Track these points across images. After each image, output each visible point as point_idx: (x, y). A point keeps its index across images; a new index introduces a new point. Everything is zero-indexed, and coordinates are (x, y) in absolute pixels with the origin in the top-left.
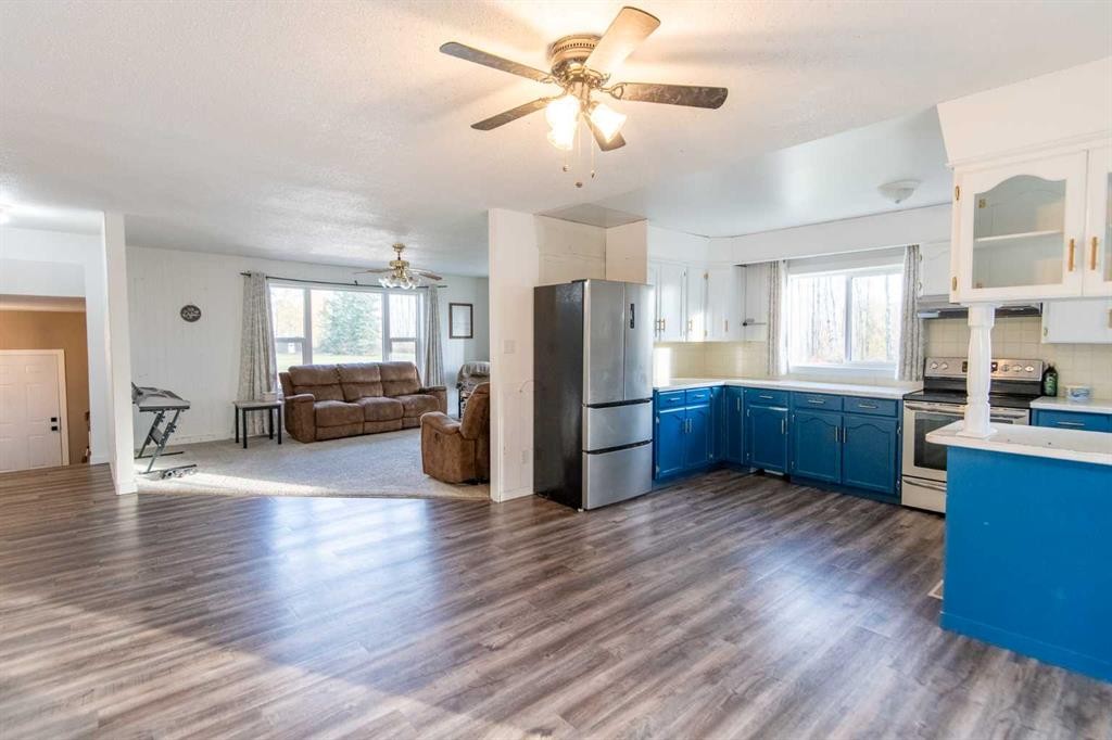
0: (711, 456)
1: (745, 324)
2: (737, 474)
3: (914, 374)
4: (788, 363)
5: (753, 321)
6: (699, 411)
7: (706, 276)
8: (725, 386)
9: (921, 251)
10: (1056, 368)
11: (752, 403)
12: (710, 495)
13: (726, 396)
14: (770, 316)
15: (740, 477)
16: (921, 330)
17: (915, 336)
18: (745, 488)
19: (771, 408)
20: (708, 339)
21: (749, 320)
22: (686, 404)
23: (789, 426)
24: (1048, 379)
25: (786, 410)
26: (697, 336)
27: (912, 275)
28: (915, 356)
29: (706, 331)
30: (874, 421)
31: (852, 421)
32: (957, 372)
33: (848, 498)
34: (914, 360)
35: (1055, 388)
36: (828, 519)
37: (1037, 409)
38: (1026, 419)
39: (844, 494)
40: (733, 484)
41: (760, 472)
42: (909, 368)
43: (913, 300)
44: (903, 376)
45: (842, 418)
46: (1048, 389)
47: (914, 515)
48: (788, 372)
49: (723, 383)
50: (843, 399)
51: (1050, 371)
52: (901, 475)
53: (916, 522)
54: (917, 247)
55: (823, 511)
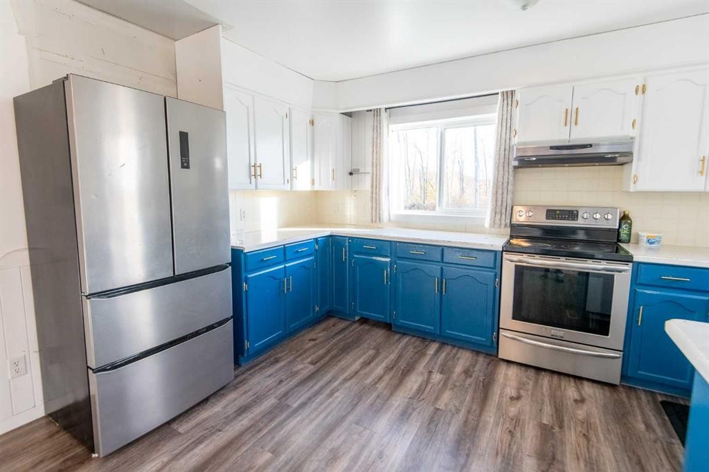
0: (317, 309)
1: (351, 174)
3: (503, 222)
4: (389, 211)
5: (358, 170)
6: (302, 266)
7: (312, 123)
8: (330, 236)
9: (518, 96)
10: (630, 216)
11: (357, 253)
12: (308, 371)
13: (332, 247)
14: (373, 167)
16: (511, 178)
17: (505, 185)
18: (346, 349)
19: (374, 258)
20: (317, 188)
21: (355, 170)
22: (286, 261)
23: (393, 277)
24: (624, 227)
25: (388, 260)
26: (303, 184)
27: (507, 125)
28: (505, 205)
29: (313, 180)
30: (471, 272)
31: (451, 271)
32: (541, 220)
33: (447, 349)
34: (503, 207)
35: (629, 235)
36: (437, 399)
37: (639, 263)
38: (630, 273)
39: (443, 344)
40: (335, 344)
41: (364, 321)
42: (498, 216)
43: (504, 149)
44: (493, 224)
45: (442, 269)
46: (623, 236)
47: (513, 372)
48: (390, 220)
49: (328, 234)
50: (443, 249)
51: (625, 218)
52: (499, 328)
53: (521, 386)
54: (512, 93)
55: (428, 381)
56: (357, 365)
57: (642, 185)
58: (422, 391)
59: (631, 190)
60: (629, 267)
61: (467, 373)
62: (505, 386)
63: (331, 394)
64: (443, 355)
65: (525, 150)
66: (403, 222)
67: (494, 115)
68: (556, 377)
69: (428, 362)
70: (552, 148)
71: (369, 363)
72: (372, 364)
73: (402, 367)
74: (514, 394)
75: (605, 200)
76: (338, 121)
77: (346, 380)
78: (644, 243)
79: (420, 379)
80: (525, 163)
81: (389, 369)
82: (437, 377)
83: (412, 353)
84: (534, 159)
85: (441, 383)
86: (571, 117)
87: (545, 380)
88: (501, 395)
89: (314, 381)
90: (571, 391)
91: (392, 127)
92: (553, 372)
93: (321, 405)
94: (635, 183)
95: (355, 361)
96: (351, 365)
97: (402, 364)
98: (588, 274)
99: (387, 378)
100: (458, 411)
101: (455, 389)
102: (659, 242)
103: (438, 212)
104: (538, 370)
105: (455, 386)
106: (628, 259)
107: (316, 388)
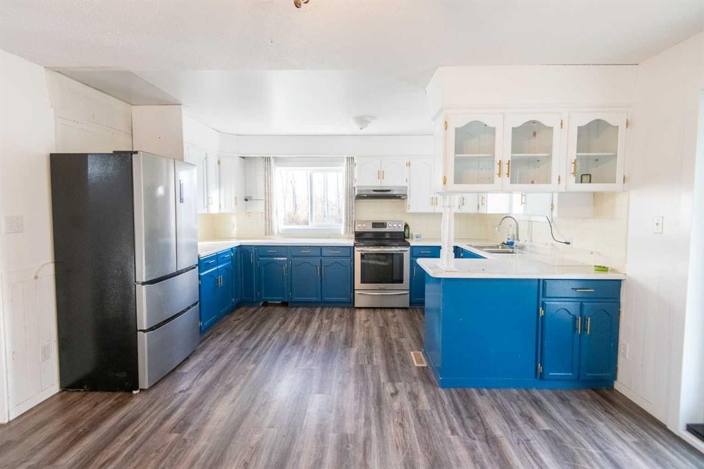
0: (233, 300)
1: (246, 200)
2: (252, 310)
3: (351, 231)
4: (278, 227)
5: (251, 197)
6: (225, 268)
7: (219, 163)
8: (240, 246)
9: (356, 161)
10: (408, 225)
11: (261, 256)
12: (246, 333)
13: (243, 254)
14: (265, 195)
15: (255, 312)
16: (354, 204)
17: (351, 208)
18: (263, 321)
19: (275, 259)
20: (222, 211)
21: (248, 197)
22: (218, 264)
23: (288, 270)
24: (406, 230)
25: (286, 259)
26: (214, 209)
27: (350, 175)
28: (351, 220)
29: (220, 205)
30: (339, 260)
31: (326, 261)
32: (370, 228)
33: (326, 309)
34: (350, 222)
35: (409, 234)
36: (330, 328)
37: (413, 246)
38: (409, 252)
39: (323, 308)
40: (256, 319)
41: (266, 304)
42: (348, 227)
43: (350, 188)
44: (346, 232)
45: (321, 261)
46: (406, 235)
47: (363, 312)
48: (278, 233)
49: (238, 244)
50: (321, 248)
51: (406, 226)
52: (354, 290)
53: (368, 316)
54: (353, 158)
55: (322, 323)
56: (276, 326)
57: (412, 210)
58: (320, 327)
59: (408, 212)
60: (408, 249)
61: (341, 316)
62: (360, 318)
63: (270, 339)
64: (325, 311)
65: (361, 191)
66: (287, 234)
67: (343, 168)
68: (383, 310)
69: (318, 316)
70: (374, 191)
71: (284, 323)
72: (286, 323)
74: (366, 319)
75: (398, 217)
76: (237, 163)
77: (274, 333)
78: (415, 238)
79: (317, 324)
80: (359, 197)
81: (297, 323)
82: (326, 321)
84: (365, 195)
85: (329, 323)
86: (381, 175)
87: (378, 313)
88: (360, 321)
89: (255, 336)
90: (390, 314)
91: (277, 168)
92: (381, 308)
93: (267, 344)
94: (409, 208)
95: (274, 324)
96: (272, 326)
98: (393, 254)
100: (342, 330)
101: (337, 323)
102: (420, 237)
103: (311, 226)
104: (374, 308)
106: (408, 245)
107: (259, 338)
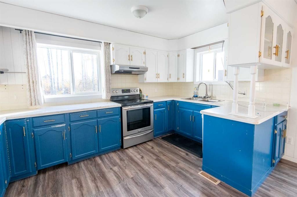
11: (36, 128)
14: (28, 68)
17: (109, 81)
19: (53, 127)
25: (64, 124)
28: (109, 88)
32: (120, 93)
35: (142, 95)
36: (127, 175)
38: (153, 106)
41: (43, 171)
50: (96, 111)
51: (140, 91)
52: (123, 137)
57: (148, 80)
58: (119, 177)
59: (145, 82)
60: (153, 104)
61: (121, 160)
62: (136, 156)
64: (106, 160)
69: (105, 166)
70: (130, 68)
71: (81, 186)
72: (84, 185)
73: (98, 175)
74: (140, 156)
79: (112, 174)
81: (94, 180)
83: (94, 168)
84: (123, 71)
85: (120, 169)
86: (130, 58)
88: (138, 159)
92: (139, 144)
94: (145, 80)
97: (97, 174)
99: (99, 184)
100: (137, 173)
101: (126, 167)
104: (135, 146)
105: (125, 167)
